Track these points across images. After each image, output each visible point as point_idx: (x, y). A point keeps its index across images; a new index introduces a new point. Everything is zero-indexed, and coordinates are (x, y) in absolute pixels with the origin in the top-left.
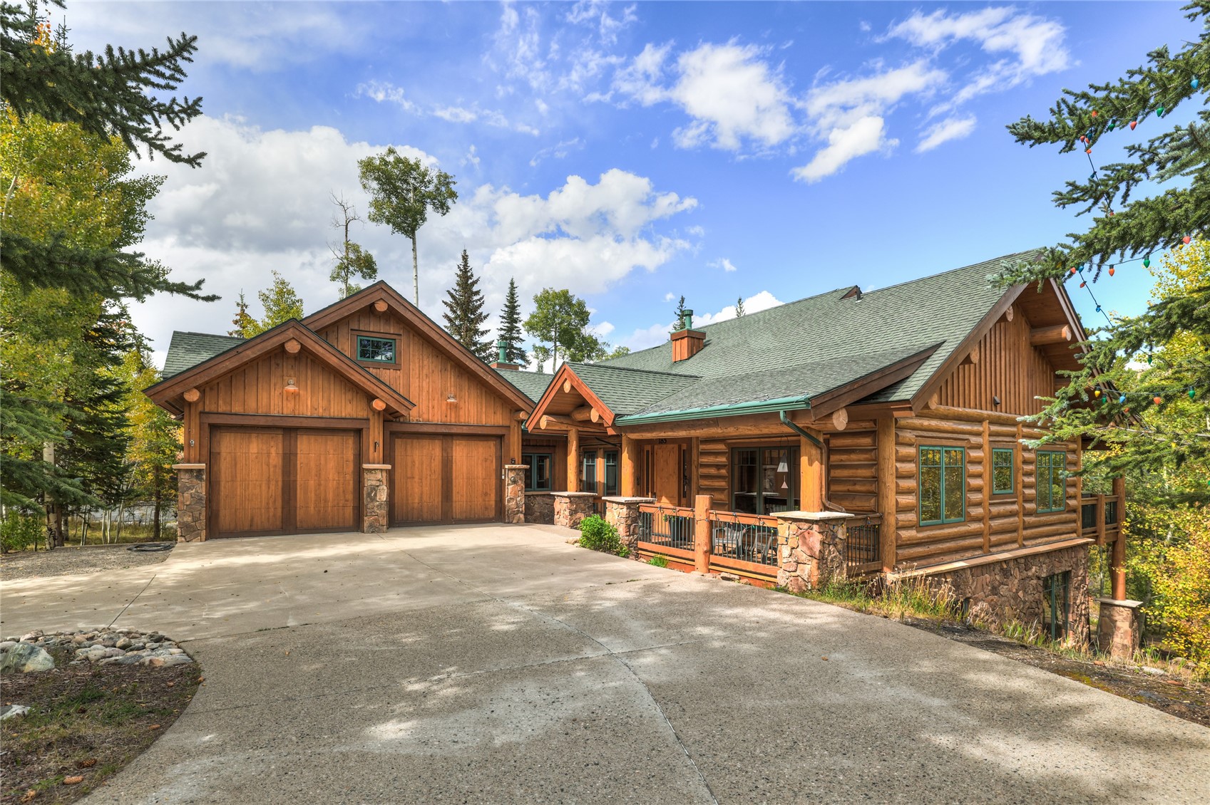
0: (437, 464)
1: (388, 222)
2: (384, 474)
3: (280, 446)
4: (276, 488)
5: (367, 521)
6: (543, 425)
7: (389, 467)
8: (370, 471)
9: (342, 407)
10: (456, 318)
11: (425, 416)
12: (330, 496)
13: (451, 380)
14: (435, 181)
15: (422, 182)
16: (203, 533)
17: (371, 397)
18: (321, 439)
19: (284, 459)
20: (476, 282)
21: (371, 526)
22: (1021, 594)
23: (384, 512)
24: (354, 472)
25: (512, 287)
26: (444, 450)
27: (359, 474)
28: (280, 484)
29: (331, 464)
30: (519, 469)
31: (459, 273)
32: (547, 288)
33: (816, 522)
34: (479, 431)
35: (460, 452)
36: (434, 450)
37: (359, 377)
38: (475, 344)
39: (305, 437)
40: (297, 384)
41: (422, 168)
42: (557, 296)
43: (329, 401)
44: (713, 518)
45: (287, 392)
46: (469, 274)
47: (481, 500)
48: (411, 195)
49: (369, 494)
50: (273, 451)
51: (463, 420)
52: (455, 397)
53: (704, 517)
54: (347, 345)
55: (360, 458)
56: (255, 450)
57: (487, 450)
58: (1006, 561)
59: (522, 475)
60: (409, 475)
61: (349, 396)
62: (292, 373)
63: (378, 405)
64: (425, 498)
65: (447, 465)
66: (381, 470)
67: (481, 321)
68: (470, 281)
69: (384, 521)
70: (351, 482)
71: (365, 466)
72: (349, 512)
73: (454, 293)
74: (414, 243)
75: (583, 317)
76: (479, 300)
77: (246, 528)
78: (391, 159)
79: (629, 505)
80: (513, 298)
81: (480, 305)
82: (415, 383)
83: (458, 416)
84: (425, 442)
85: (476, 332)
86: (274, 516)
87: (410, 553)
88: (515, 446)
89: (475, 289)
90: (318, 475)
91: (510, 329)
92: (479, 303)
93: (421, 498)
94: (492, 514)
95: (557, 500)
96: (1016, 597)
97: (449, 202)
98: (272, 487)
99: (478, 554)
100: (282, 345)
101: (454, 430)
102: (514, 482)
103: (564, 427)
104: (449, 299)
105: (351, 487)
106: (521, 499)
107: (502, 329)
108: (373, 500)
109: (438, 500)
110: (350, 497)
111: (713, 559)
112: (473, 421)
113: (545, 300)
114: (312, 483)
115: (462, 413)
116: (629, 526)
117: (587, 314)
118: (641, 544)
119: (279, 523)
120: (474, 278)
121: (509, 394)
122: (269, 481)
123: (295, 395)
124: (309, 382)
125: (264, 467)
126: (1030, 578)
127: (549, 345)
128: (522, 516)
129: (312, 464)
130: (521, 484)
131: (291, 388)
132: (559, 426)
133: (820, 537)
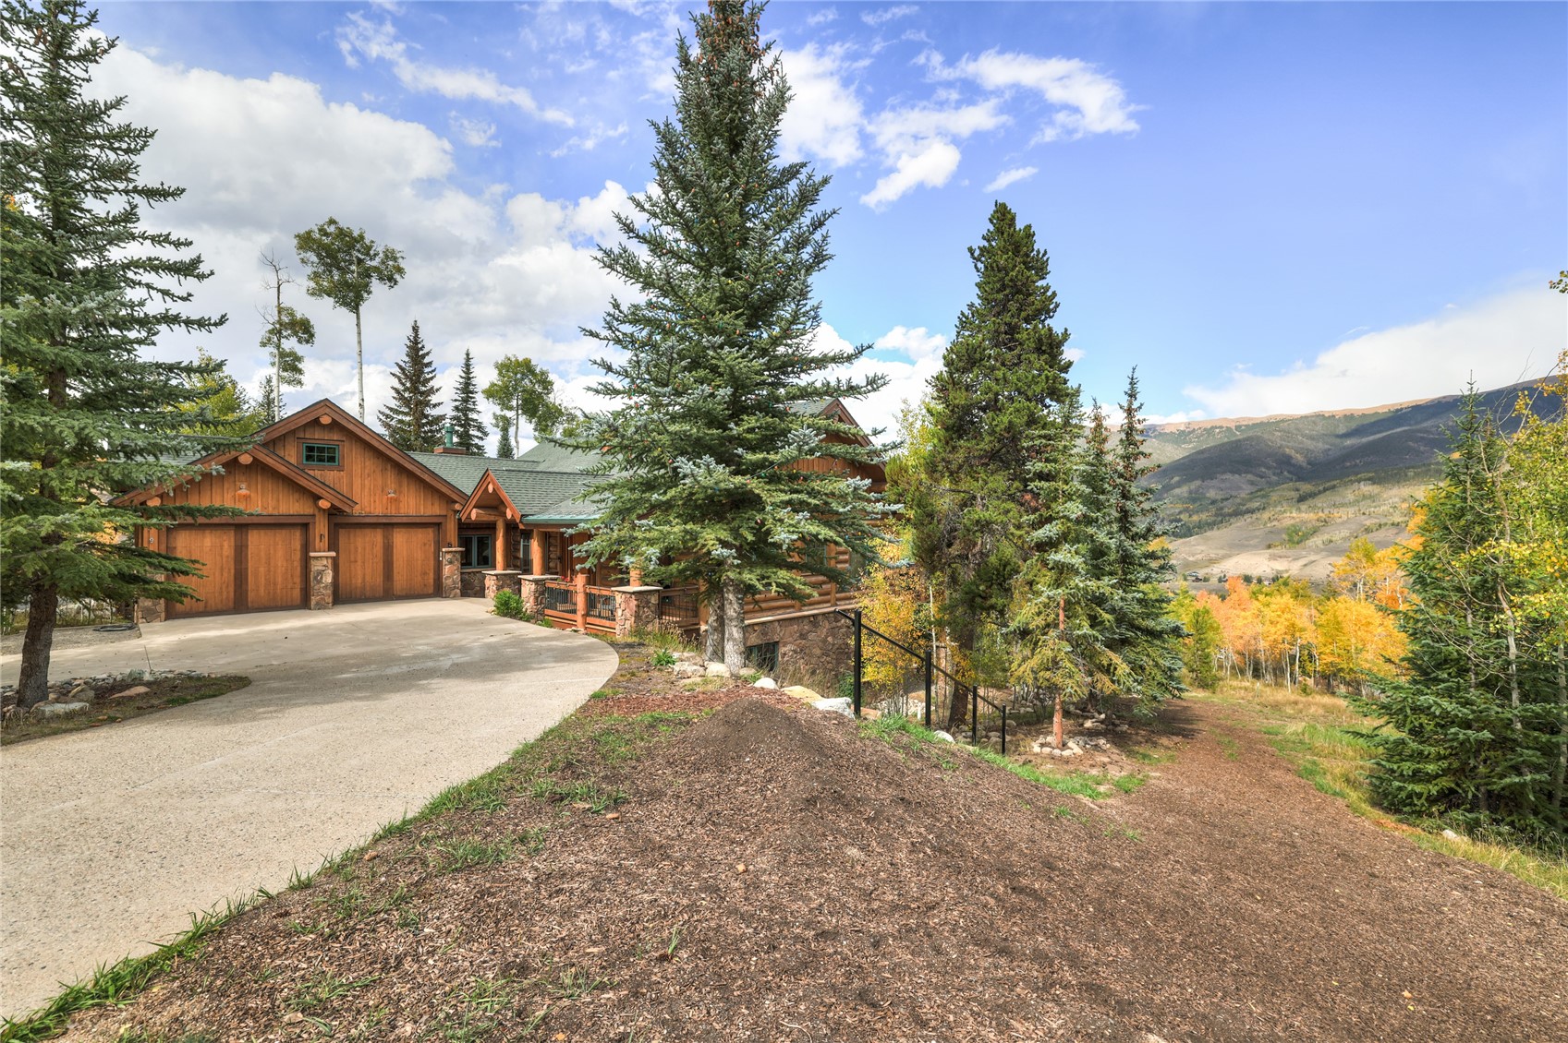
0: (379, 550)
1: (329, 295)
2: (330, 561)
3: (233, 539)
4: (229, 575)
5: (314, 600)
6: (473, 516)
7: (333, 554)
8: (316, 558)
9: (291, 506)
10: (404, 391)
11: (368, 510)
12: (279, 579)
13: (391, 478)
14: (381, 255)
15: (368, 254)
16: (163, 615)
17: (317, 498)
18: (270, 533)
19: (235, 550)
20: (428, 354)
21: (317, 604)
22: (830, 639)
23: (329, 592)
24: (301, 559)
25: (468, 358)
26: (385, 537)
27: (306, 561)
28: (233, 571)
29: (280, 553)
30: (456, 552)
31: (409, 344)
32: (509, 355)
33: (634, 593)
34: (418, 520)
35: (400, 539)
36: (377, 537)
37: (306, 482)
38: (426, 416)
39: (255, 532)
40: (249, 487)
41: (367, 242)
42: (518, 364)
43: (278, 501)
44: (588, 591)
45: (239, 495)
46: (420, 346)
47: (419, 578)
48: (353, 268)
49: (315, 578)
50: (226, 544)
51: (403, 511)
52: (395, 492)
53: (582, 590)
54: (292, 454)
55: (306, 548)
56: (209, 544)
57: (429, 534)
58: (813, 616)
59: (458, 556)
60: (352, 559)
61: (296, 496)
62: (243, 478)
63: (324, 504)
64: (367, 579)
65: (388, 550)
66: (327, 557)
67: (433, 393)
68: (421, 353)
69: (330, 600)
70: (299, 569)
71: (312, 554)
72: (297, 593)
73: (403, 365)
74: (358, 318)
75: (547, 385)
76: (431, 372)
77: (201, 610)
78: (332, 229)
79: (536, 582)
80: (468, 369)
81: (432, 378)
82: (357, 482)
83: (398, 508)
84: (368, 531)
85: (427, 404)
86: (227, 598)
87: (353, 624)
88: (451, 531)
89: (426, 360)
90: (269, 563)
91: (466, 400)
92: (430, 375)
93: (364, 578)
94: (431, 591)
95: (488, 577)
96: (825, 641)
97: (397, 277)
98: (225, 574)
99: (411, 623)
100: (236, 458)
101: (395, 520)
102: (451, 563)
103: (492, 518)
104: (397, 371)
105: (298, 571)
106: (457, 577)
107: (456, 400)
108: (319, 582)
109: (379, 580)
110: (298, 580)
111: (589, 620)
112: (412, 512)
113: (505, 367)
114: (262, 570)
115: (401, 505)
116: (536, 598)
117: (551, 383)
118: (548, 612)
119: (231, 604)
120: (425, 351)
121: (444, 489)
122: (222, 569)
123: (247, 498)
124: (259, 487)
125: (218, 558)
126: (841, 628)
127: (510, 414)
128: (458, 591)
129: (263, 554)
130: (457, 564)
131: (244, 492)
132: (487, 517)
133: (636, 602)
